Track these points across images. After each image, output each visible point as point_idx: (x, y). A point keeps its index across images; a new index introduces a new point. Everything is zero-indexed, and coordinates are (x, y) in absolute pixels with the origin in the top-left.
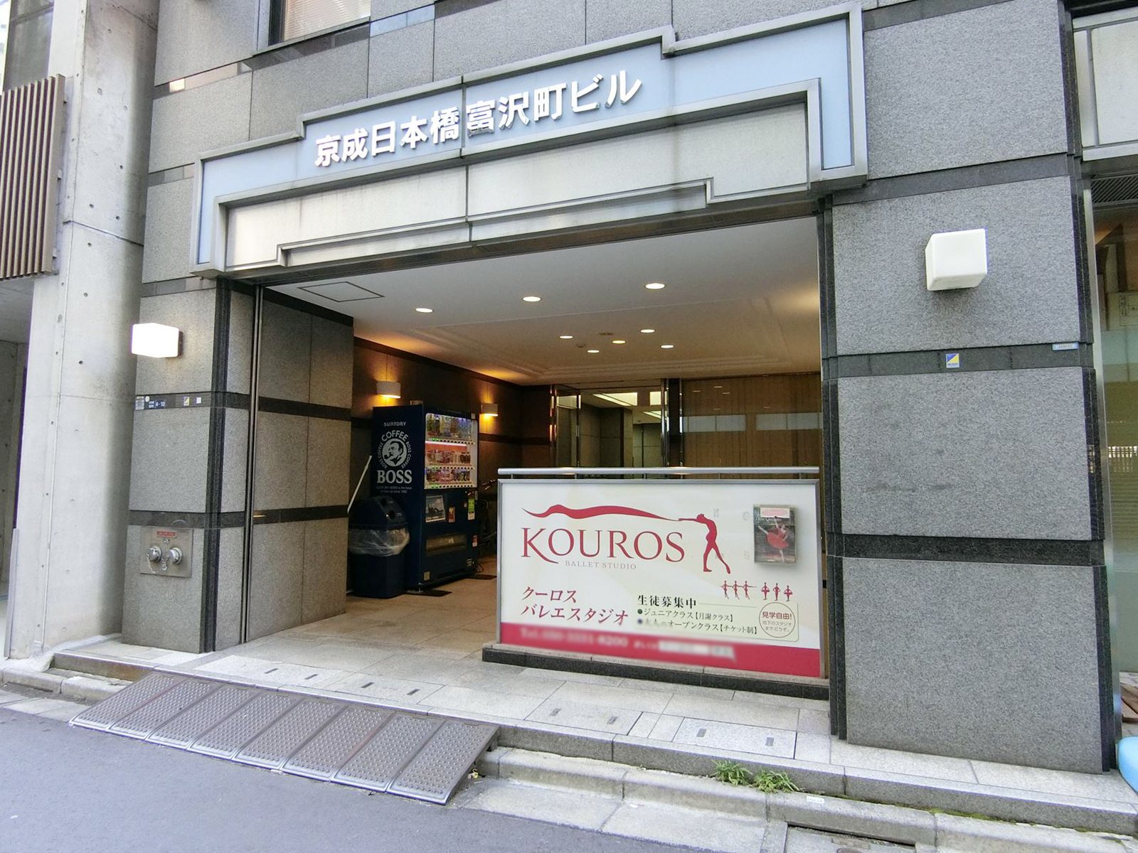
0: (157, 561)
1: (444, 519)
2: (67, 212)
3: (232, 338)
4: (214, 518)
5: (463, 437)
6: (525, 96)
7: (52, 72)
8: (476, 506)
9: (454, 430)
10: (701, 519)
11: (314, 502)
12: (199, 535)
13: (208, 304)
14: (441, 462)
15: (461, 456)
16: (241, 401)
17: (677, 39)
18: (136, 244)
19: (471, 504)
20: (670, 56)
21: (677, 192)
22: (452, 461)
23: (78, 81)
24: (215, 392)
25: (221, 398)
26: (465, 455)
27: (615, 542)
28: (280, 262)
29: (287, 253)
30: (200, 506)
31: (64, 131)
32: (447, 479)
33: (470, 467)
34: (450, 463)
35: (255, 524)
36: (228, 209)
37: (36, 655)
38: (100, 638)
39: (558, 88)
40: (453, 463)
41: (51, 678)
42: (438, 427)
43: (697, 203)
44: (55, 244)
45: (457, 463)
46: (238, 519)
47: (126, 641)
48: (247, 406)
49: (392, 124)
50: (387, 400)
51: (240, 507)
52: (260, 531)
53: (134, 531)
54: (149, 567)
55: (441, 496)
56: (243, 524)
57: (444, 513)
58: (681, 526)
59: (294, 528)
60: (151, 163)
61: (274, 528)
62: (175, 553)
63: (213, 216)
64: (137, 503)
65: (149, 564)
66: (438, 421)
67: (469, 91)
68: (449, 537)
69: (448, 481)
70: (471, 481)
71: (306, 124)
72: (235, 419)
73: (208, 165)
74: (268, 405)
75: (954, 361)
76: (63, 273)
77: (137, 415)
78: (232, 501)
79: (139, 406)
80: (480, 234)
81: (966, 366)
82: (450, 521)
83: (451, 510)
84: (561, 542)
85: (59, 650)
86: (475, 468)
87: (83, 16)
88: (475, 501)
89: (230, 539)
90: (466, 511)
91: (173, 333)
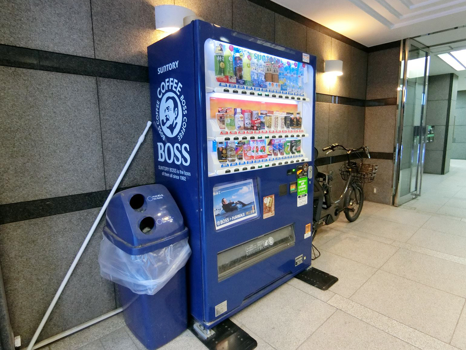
1: (256, 215)
5: (289, 90)
8: (309, 187)
9: (271, 77)
14: (246, 128)
15: (286, 118)
19: (303, 185)
22: (269, 127)
26: (292, 116)
32: (260, 154)
33: (301, 135)
34: (266, 129)
40: (272, 129)
45: (279, 129)
55: (251, 181)
57: (256, 206)
68: (267, 236)
69: (261, 157)
70: (302, 152)
82: (266, 216)
83: (268, 201)
86: (309, 135)
88: (309, 180)
90: (294, 196)
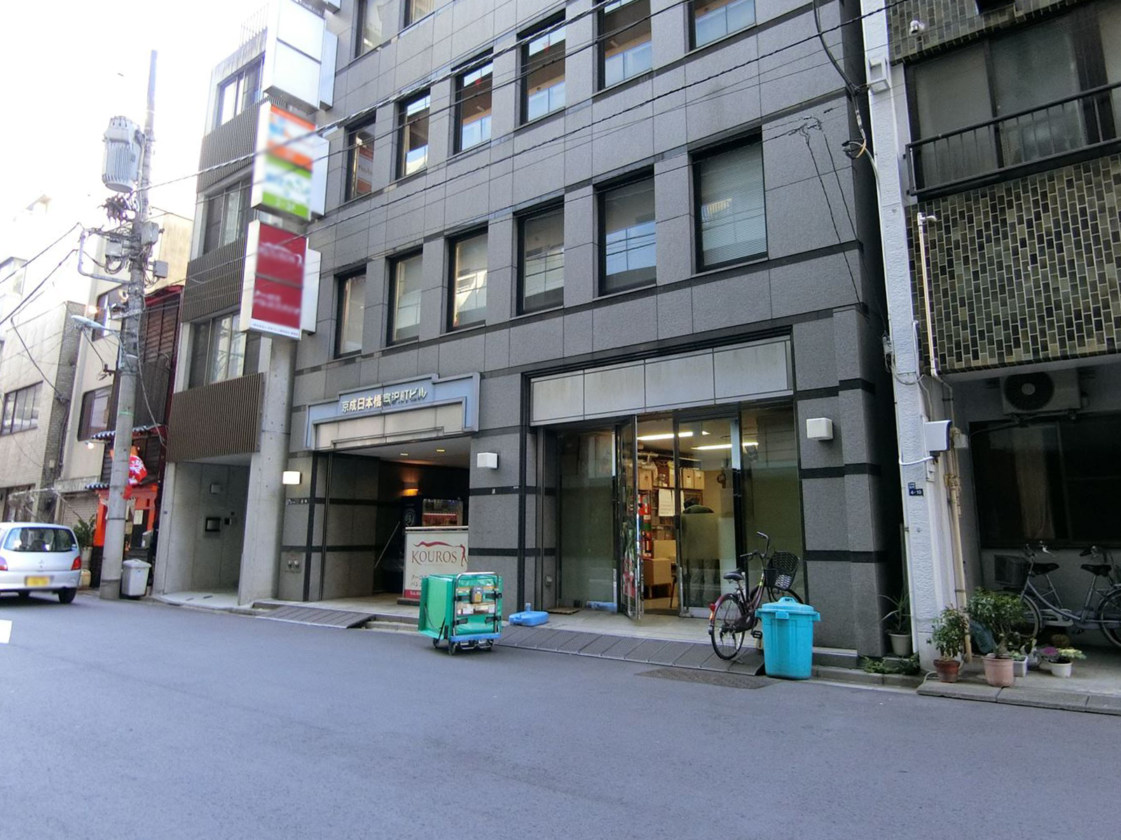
0: (290, 566)
2: (263, 428)
3: (318, 476)
4: (309, 549)
6: (398, 393)
7: (260, 371)
9: (445, 507)
10: (461, 546)
11: (356, 543)
12: (304, 555)
13: (310, 461)
15: (450, 520)
16: (321, 501)
17: (439, 378)
18: (288, 434)
20: (434, 384)
21: (436, 430)
23: (268, 374)
24: (311, 498)
25: (313, 500)
27: (439, 556)
28: (332, 447)
29: (335, 444)
30: (304, 543)
31: (263, 394)
35: (327, 551)
36: (317, 426)
37: (248, 603)
38: (270, 599)
39: (407, 391)
41: (253, 610)
42: (433, 506)
43: (441, 434)
44: (259, 440)
46: (318, 549)
47: (279, 600)
48: (325, 503)
49: (363, 399)
50: (411, 492)
51: (320, 544)
52: (329, 555)
53: (284, 554)
54: (287, 568)
56: (321, 551)
58: (455, 549)
59: (344, 555)
60: (294, 403)
61: (335, 554)
62: (296, 563)
63: (311, 428)
64: (284, 544)
65: (287, 567)
66: (433, 503)
67: (385, 389)
71: (340, 395)
72: (319, 508)
73: (311, 408)
74: (333, 501)
75: (494, 491)
76: (262, 451)
77: (286, 508)
78: (317, 542)
79: (287, 504)
80: (389, 440)
81: (497, 493)
84: (423, 556)
85: (257, 601)
87: (270, 348)
89: (316, 557)
91: (298, 474)
